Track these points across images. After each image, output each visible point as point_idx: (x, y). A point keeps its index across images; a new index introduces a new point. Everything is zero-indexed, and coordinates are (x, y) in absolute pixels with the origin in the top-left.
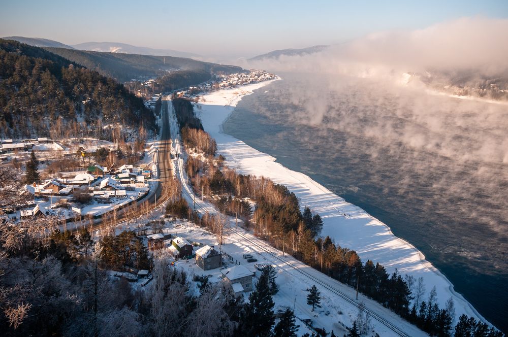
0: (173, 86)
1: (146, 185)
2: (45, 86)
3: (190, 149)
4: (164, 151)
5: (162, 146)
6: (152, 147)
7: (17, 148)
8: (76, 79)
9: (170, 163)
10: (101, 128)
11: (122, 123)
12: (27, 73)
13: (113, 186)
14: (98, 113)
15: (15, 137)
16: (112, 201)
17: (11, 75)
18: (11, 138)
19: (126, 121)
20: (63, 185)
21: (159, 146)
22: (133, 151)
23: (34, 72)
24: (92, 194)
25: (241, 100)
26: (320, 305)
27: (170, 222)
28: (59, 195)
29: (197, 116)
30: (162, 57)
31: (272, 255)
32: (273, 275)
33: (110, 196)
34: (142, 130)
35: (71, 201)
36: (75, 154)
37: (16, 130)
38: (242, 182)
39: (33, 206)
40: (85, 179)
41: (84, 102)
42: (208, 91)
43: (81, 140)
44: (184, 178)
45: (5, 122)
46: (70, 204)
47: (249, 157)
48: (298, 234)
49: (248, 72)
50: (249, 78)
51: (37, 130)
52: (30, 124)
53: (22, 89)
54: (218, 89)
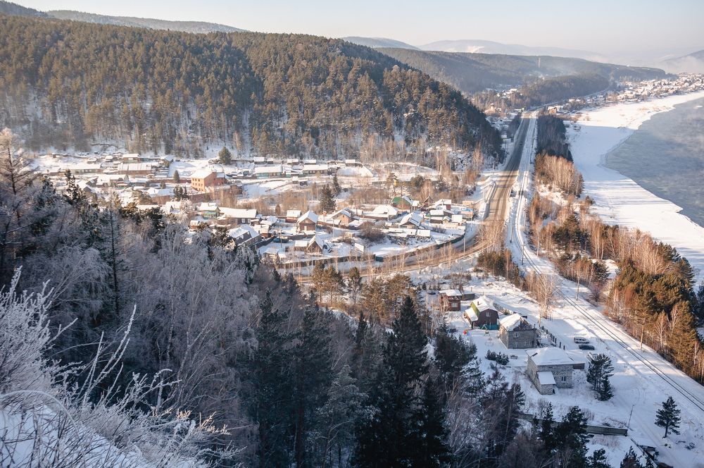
0: (544, 98)
1: (464, 228)
2: (361, 94)
3: (543, 186)
4: (504, 186)
5: (503, 179)
6: (489, 179)
7: (320, 171)
8: (400, 84)
9: (507, 201)
10: (424, 151)
11: (451, 145)
12: (342, 78)
13: (415, 223)
14: (423, 130)
15: (319, 156)
16: (410, 242)
17: (324, 80)
18: (315, 158)
19: (457, 141)
20: (354, 217)
21: (499, 179)
22: (460, 184)
23: (351, 75)
24: (385, 231)
25: (649, 119)
26: (677, 429)
27: (479, 278)
28: (347, 228)
29: (570, 141)
30: (537, 58)
31: (623, 345)
32: (606, 370)
33: (408, 236)
34: (478, 155)
35: (359, 236)
36: (384, 182)
37: (321, 149)
38: (604, 235)
39: (310, 237)
40: (385, 213)
41: (406, 115)
42: (597, 105)
43: (396, 165)
44: (521, 223)
45: (310, 138)
46: (356, 239)
47: (635, 203)
48: (670, 319)
49: (673, 77)
50: (674, 86)
51: (346, 149)
52: (338, 142)
53: (334, 98)
54: (616, 102)
